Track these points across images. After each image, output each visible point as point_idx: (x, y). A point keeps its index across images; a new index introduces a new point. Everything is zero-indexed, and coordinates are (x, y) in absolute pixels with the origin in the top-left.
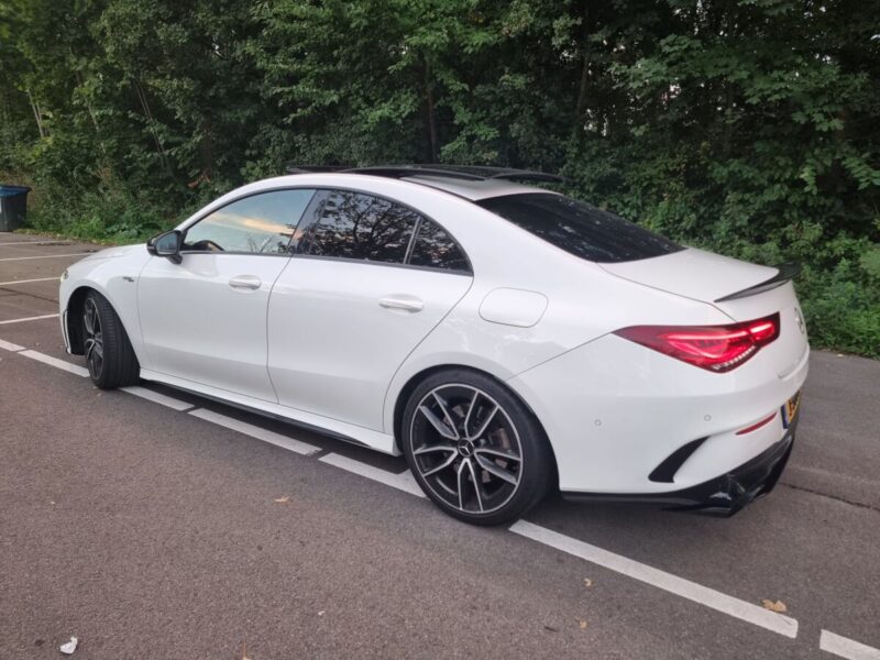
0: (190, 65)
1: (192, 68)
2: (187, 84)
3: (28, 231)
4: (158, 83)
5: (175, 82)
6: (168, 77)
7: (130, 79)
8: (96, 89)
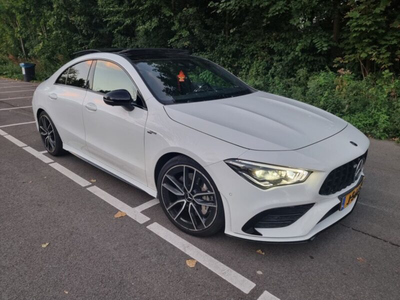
0: (84, 10)
1: (85, 11)
2: (83, 18)
3: (35, 81)
4: (73, 19)
5: (79, 18)
6: (76, 16)
7: (65, 18)
8: (54, 22)
